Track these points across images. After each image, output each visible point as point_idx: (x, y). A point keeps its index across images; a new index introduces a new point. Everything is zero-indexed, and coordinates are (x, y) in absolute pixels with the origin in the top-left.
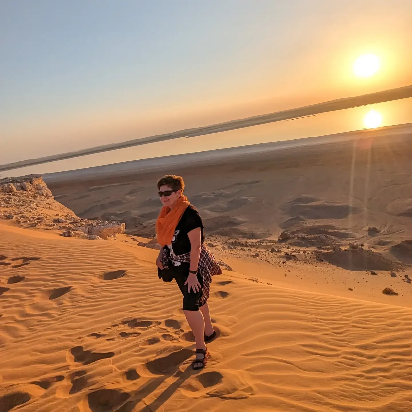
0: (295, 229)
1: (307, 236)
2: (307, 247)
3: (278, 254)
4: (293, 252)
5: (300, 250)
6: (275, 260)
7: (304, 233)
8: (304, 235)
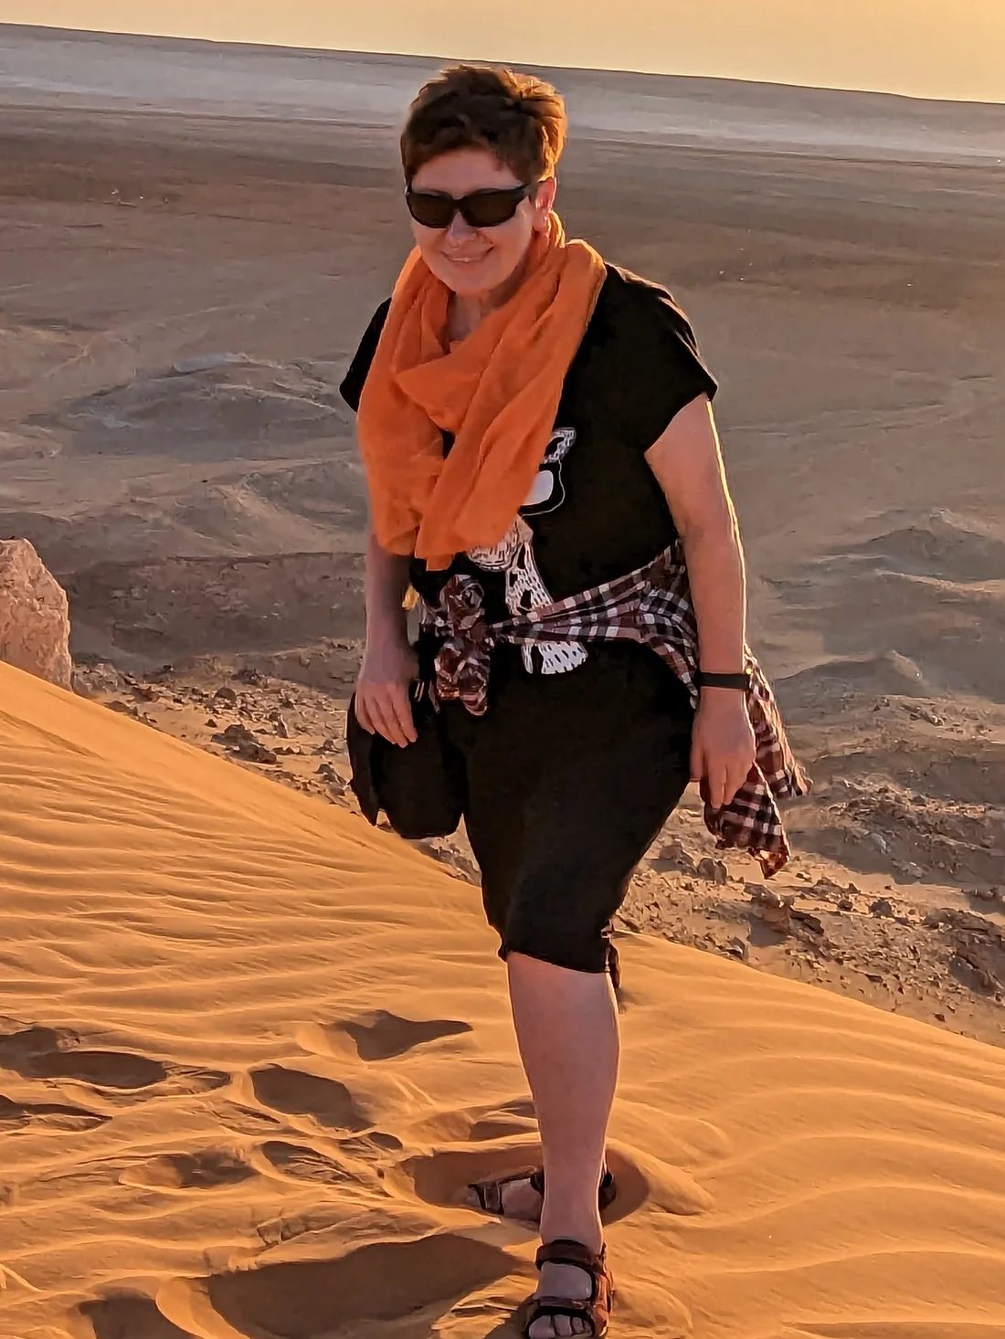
0: (842, 745)
1: (918, 801)
2: (903, 877)
3: (702, 887)
4: (806, 892)
5: (852, 889)
6: (677, 926)
7: (904, 779)
8: (895, 790)
